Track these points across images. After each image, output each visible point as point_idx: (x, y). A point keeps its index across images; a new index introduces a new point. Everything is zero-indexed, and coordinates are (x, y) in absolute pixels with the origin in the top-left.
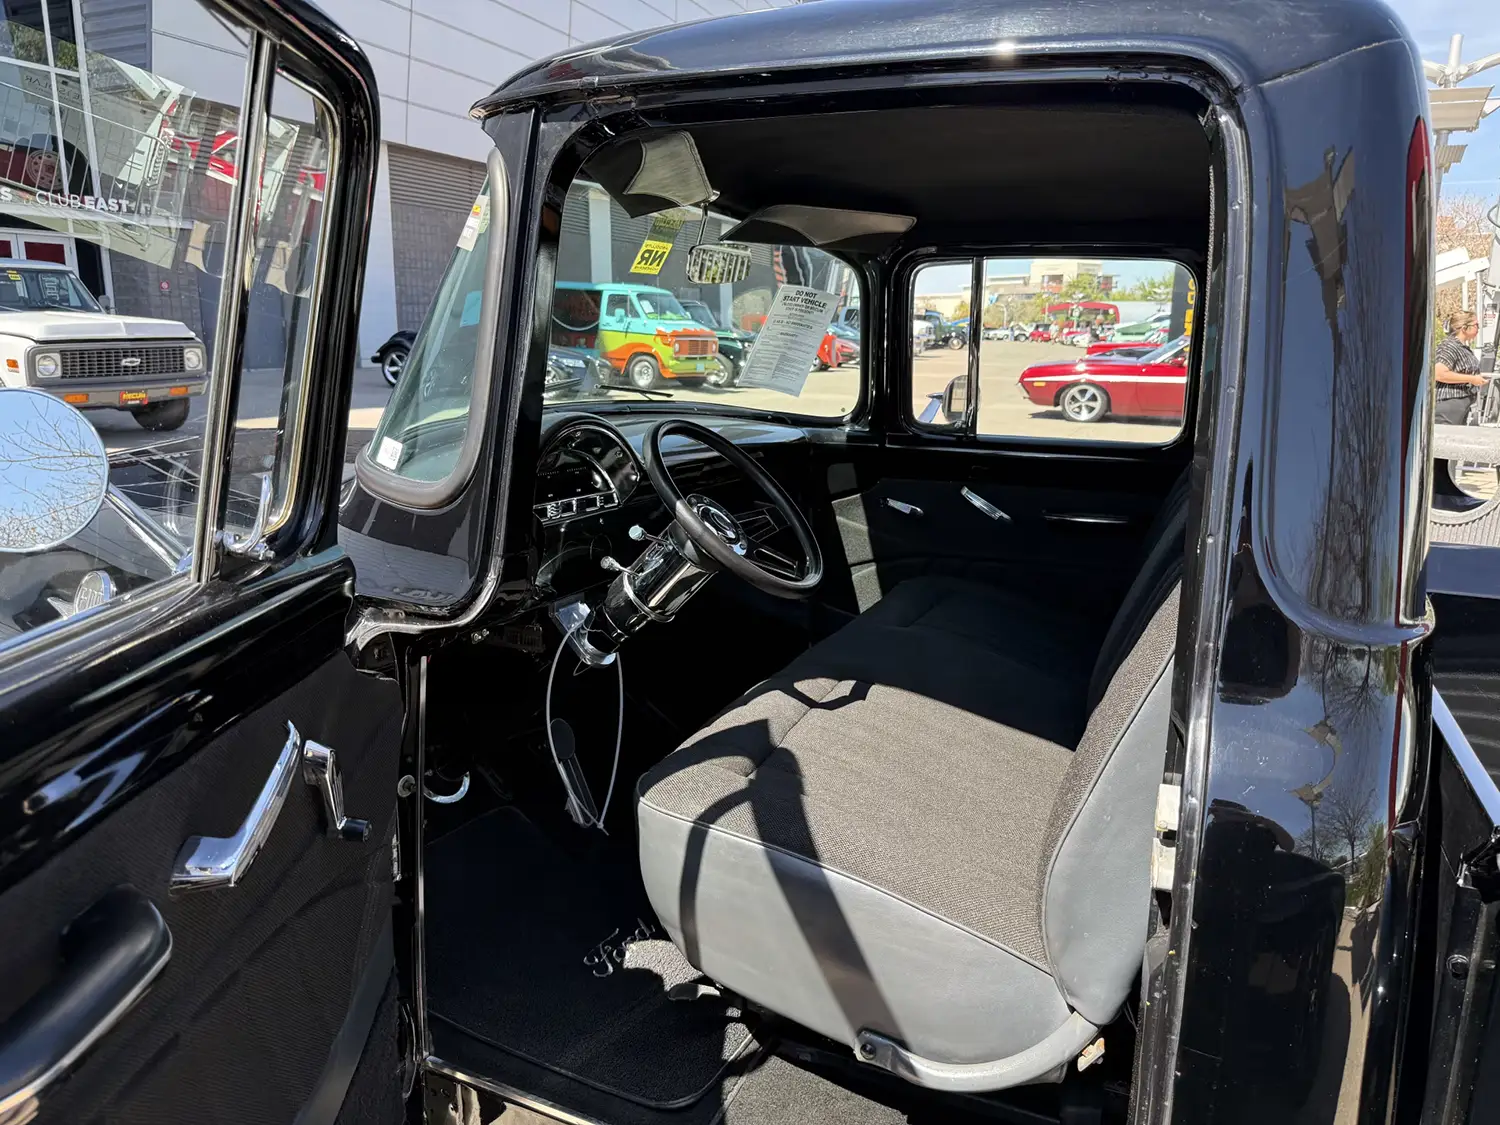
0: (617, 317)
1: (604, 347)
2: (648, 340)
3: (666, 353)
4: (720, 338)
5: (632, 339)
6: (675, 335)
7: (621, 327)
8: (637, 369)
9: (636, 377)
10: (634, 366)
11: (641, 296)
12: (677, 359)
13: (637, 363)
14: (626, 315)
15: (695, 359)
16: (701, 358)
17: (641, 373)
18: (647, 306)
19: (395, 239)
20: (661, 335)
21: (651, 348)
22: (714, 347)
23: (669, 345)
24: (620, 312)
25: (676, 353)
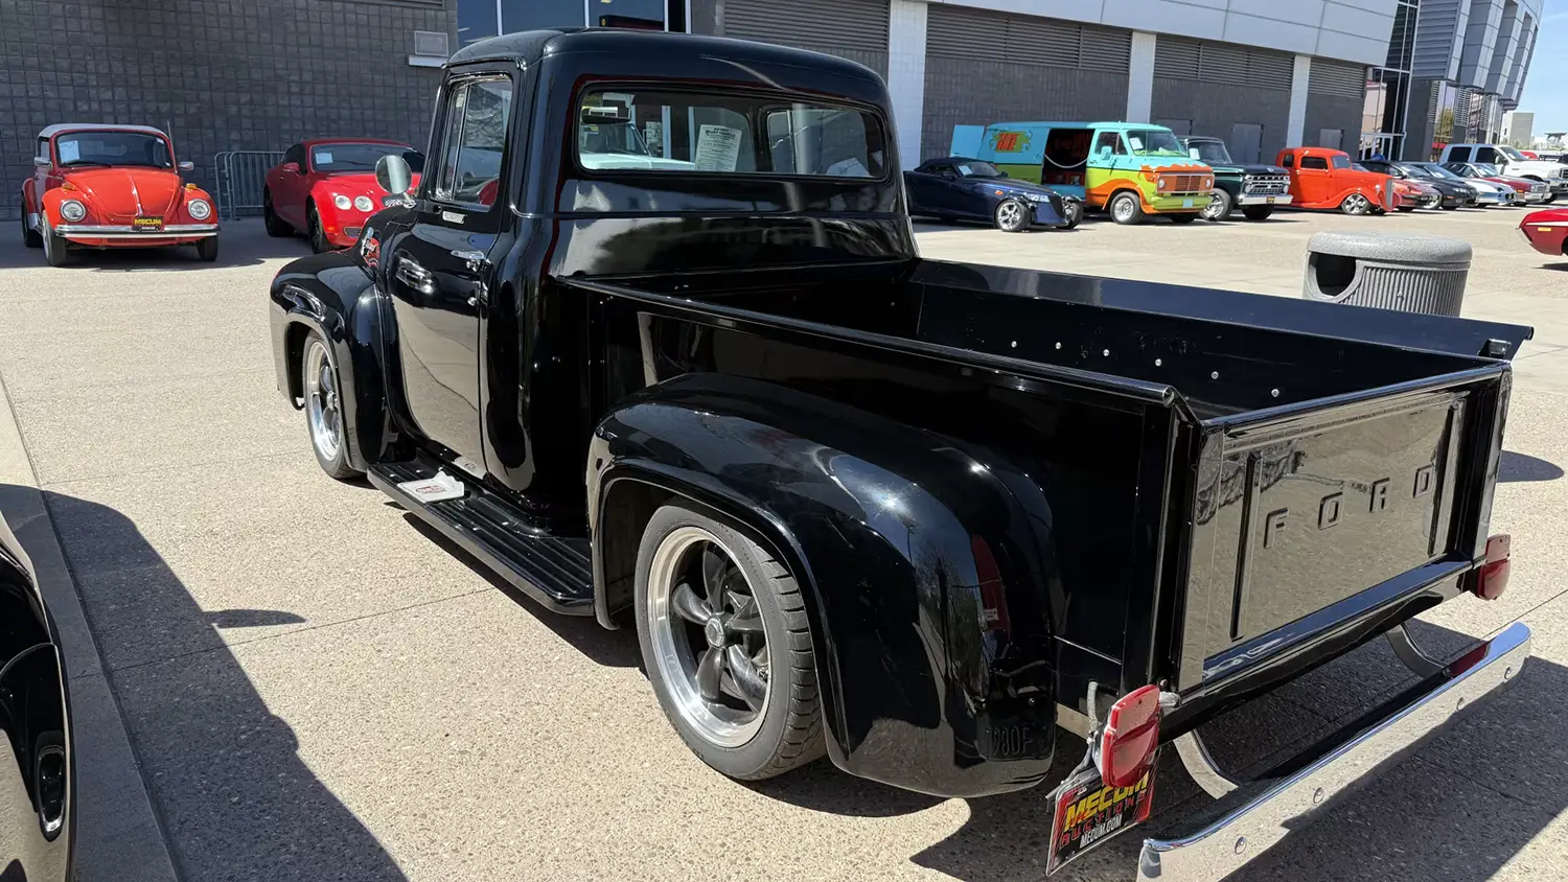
0: (1103, 155)
1: (1088, 184)
2: (1133, 177)
3: (1148, 189)
4: (1216, 174)
5: (1117, 175)
6: (1161, 171)
7: (1106, 164)
8: (1118, 205)
9: (1117, 212)
10: (1116, 202)
11: (1132, 134)
12: (1161, 195)
13: (1120, 198)
14: (1114, 152)
15: (1184, 195)
16: (1189, 195)
17: (1123, 209)
18: (1137, 143)
19: (927, 90)
20: (1146, 171)
21: (1136, 185)
22: (1209, 182)
23: (1153, 181)
24: (1107, 149)
25: (1159, 189)
